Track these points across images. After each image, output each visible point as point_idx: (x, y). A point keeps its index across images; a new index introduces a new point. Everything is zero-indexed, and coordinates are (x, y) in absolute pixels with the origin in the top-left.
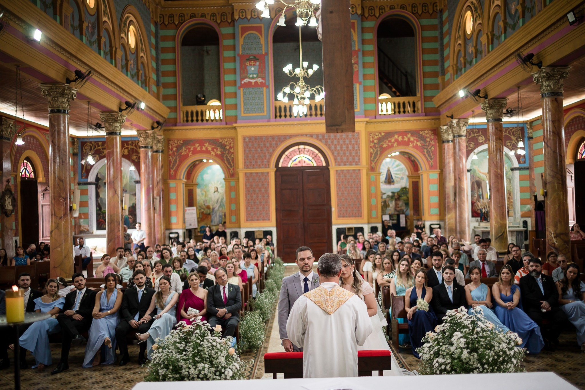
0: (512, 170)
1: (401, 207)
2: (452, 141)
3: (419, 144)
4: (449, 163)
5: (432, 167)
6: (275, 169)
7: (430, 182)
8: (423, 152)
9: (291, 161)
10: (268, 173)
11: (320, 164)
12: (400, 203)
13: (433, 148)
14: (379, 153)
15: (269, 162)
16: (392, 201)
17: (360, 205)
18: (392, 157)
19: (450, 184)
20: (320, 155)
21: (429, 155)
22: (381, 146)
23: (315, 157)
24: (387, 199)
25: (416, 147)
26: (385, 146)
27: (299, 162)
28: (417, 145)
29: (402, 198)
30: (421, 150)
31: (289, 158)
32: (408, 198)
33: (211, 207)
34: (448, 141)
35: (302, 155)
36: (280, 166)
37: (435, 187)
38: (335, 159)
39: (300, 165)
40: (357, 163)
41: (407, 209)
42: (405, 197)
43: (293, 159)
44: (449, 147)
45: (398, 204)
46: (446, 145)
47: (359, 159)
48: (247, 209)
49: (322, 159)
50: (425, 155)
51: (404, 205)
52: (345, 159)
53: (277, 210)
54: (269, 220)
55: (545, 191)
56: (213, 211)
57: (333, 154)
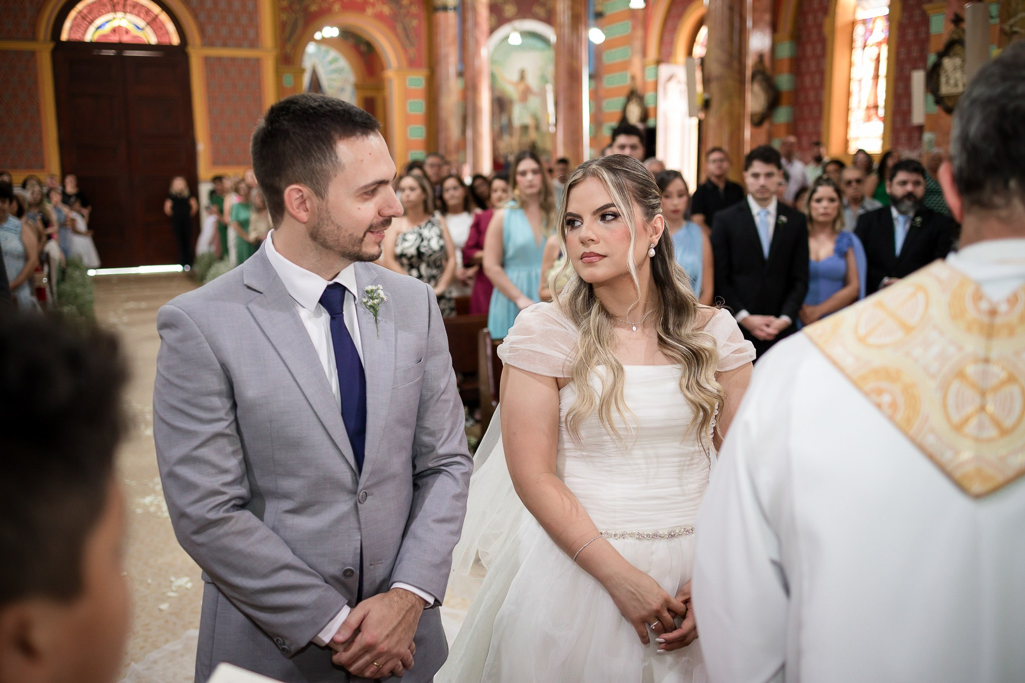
2: (455, 9)
3: (386, 10)
4: (447, 56)
5: (413, 64)
6: (51, 46)
7: (407, 94)
8: (393, 29)
9: (92, 29)
10: (33, 53)
11: (165, 41)
13: (415, 23)
14: (301, 24)
15: (34, 26)
18: (324, 41)
19: (451, 100)
20: (164, 17)
21: (405, 38)
22: (305, 9)
23: (153, 22)
25: (379, 17)
26: (314, 8)
27: (114, 30)
28: (381, 12)
30: (390, 22)
31: (87, 19)
34: (445, 8)
35: (120, 15)
36: (64, 37)
37: (418, 107)
38: (202, 31)
39: (115, 39)
40: (254, 44)
43: (99, 22)
44: (449, 22)
46: (441, 15)
47: (258, 35)
49: (171, 27)
50: (397, 35)
52: (224, 31)
54: (43, 168)
57: (196, 16)
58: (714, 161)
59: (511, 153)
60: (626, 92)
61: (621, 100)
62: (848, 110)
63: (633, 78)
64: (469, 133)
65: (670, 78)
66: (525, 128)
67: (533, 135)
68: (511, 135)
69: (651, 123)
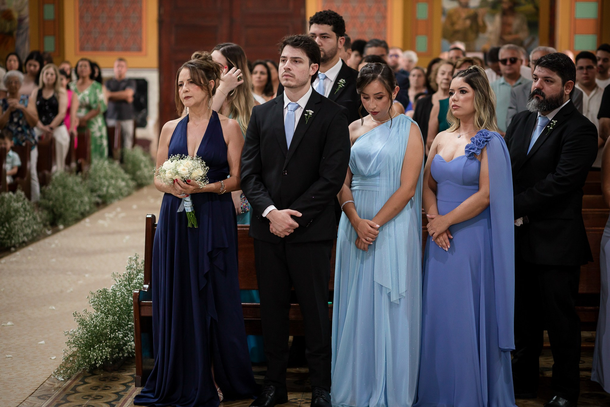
1: (517, 32)
12: (516, 22)
16: (493, 15)
17: (384, 18)
24: (481, 11)
29: (522, 8)
32: (537, 8)
33: (16, 15)
41: (533, 39)
42: (528, 7)
45: (510, 25)
48: (81, 18)
51: (525, 27)
53: (161, 22)
54: (140, 49)
56: (19, 27)
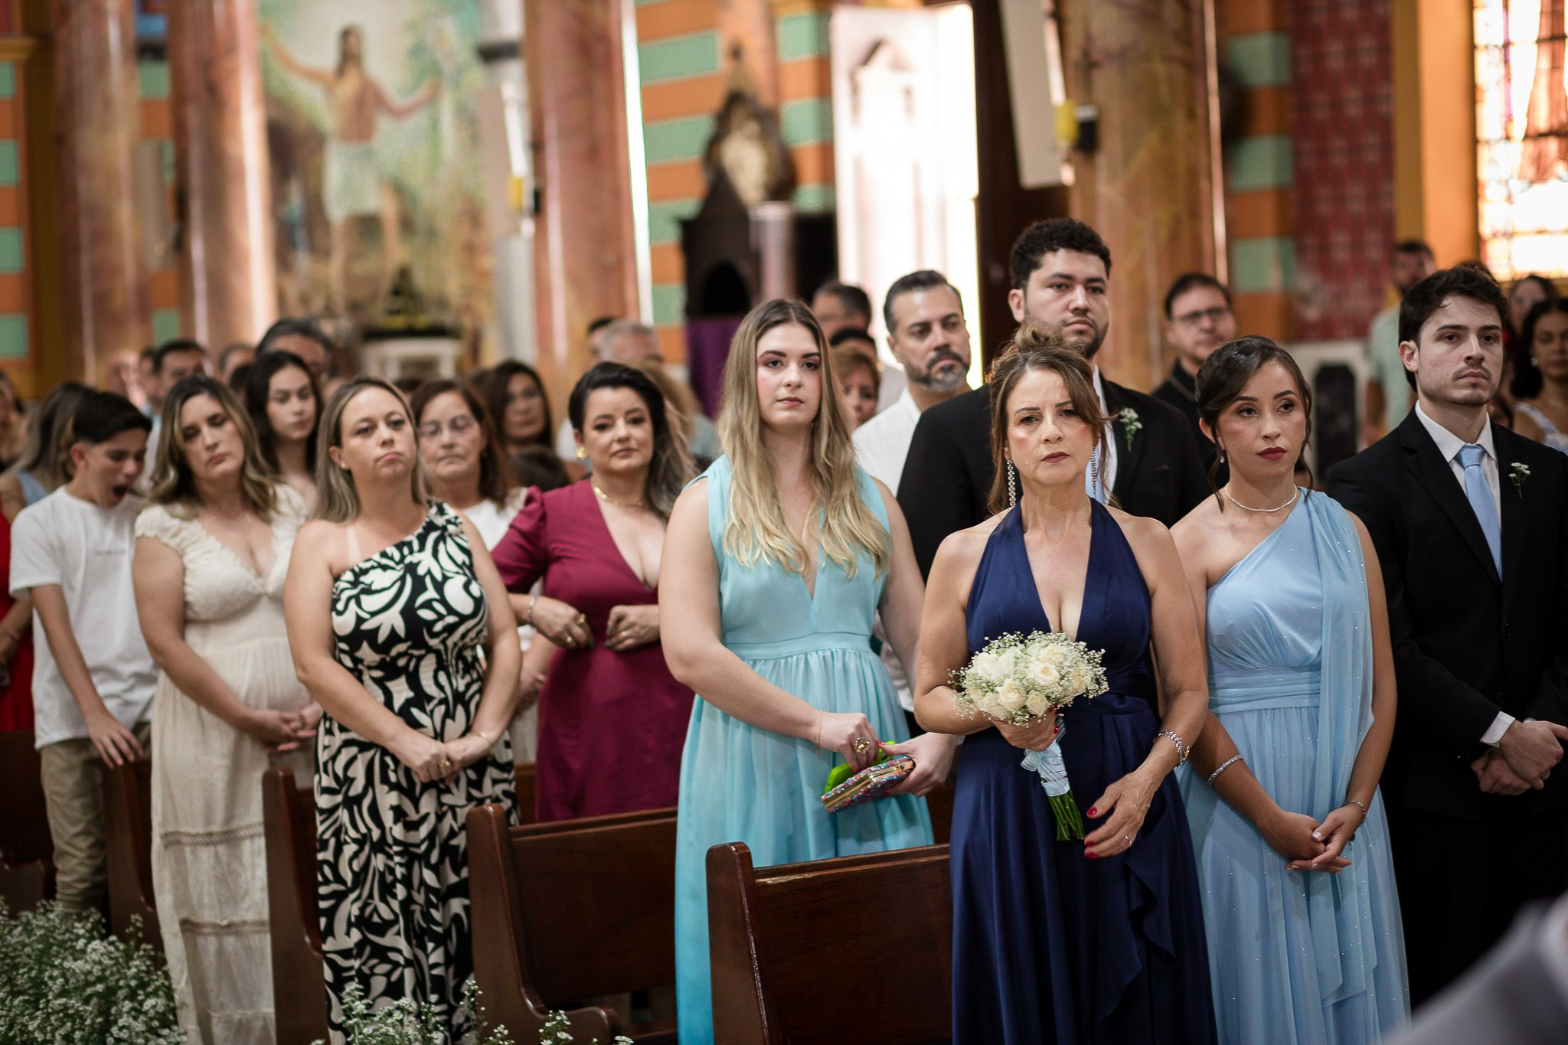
0: (492, 54)
55: (1087, 113)
58: (1194, 316)
59: (329, 312)
60: (715, 99)
61: (702, 126)
62: (1474, 143)
63: (736, 53)
64: (197, 250)
65: (874, 49)
66: (367, 226)
67: (396, 252)
68: (320, 251)
69: (809, 198)
